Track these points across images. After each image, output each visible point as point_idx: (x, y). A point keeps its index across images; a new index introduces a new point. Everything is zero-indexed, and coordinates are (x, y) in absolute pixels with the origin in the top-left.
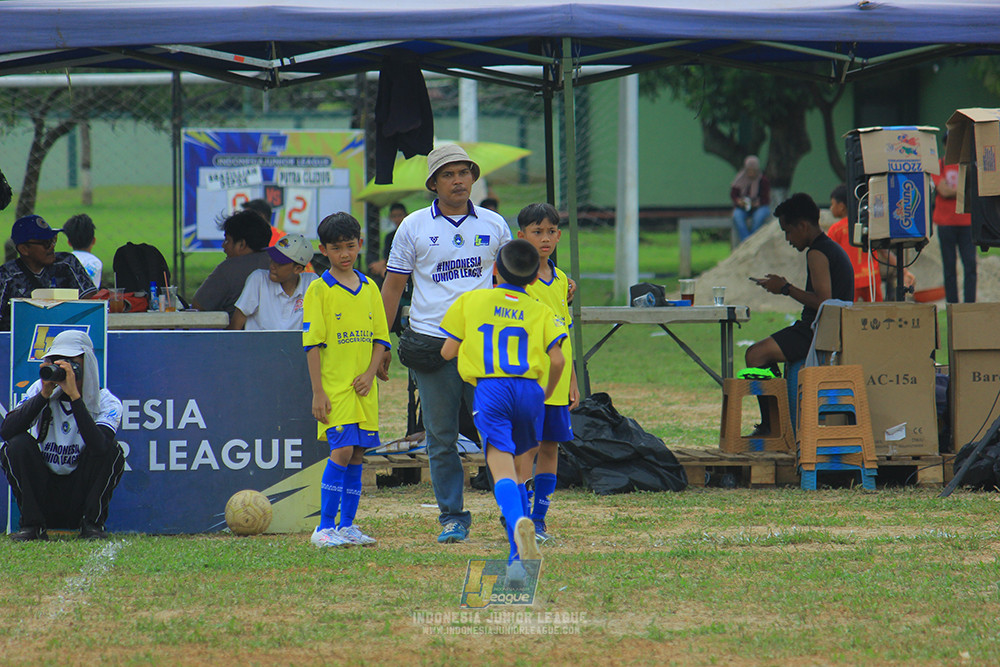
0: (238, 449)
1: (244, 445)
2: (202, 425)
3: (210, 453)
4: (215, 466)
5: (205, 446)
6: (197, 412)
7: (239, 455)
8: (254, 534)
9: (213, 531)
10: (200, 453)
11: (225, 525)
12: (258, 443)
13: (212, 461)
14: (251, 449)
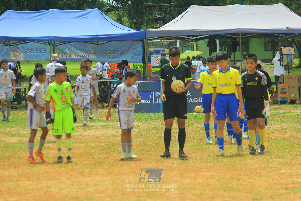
0: (196, 99)
1: (197, 99)
2: (190, 96)
3: (192, 100)
4: (192, 102)
5: (191, 99)
6: (189, 93)
7: (196, 100)
8: (199, 113)
9: (192, 112)
10: (190, 100)
11: (194, 111)
12: (199, 98)
13: (192, 101)
14: (198, 99)
